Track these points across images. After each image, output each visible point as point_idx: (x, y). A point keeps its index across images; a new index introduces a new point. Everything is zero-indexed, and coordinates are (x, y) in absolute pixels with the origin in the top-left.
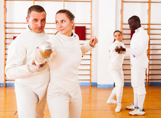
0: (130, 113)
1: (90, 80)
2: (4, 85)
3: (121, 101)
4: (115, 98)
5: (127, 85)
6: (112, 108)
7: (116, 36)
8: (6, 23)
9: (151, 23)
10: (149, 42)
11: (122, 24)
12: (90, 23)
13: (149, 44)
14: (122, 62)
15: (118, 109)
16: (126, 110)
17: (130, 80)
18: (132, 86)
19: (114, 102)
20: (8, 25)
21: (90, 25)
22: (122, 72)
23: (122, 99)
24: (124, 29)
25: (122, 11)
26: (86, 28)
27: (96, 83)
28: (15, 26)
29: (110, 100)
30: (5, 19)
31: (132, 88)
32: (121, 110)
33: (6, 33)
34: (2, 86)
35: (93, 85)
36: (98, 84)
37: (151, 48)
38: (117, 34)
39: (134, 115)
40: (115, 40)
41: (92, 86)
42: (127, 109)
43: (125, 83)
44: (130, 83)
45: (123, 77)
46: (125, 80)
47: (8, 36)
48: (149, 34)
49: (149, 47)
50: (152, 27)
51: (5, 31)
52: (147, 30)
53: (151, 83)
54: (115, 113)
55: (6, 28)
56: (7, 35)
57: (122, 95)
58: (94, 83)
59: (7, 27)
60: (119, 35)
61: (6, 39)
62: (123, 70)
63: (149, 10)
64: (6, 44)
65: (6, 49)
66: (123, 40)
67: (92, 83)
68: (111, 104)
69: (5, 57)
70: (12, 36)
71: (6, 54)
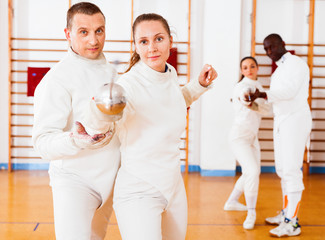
1: (186, 160)
3: (254, 206)
4: (242, 199)
5: (268, 173)
6: (236, 220)
7: (246, 68)
8: (12, 39)
9: (316, 42)
10: (311, 82)
11: (254, 43)
12: (186, 40)
13: (311, 87)
15: (249, 223)
16: (263, 224)
17: (273, 161)
19: (240, 207)
20: (16, 44)
21: (186, 46)
22: (258, 145)
23: (258, 203)
24: (257, 55)
25: (253, 16)
26: (179, 51)
27: (199, 167)
28: (31, 45)
29: (230, 204)
30: (11, 30)
32: (257, 225)
33: (12, 60)
34: (3, 168)
35: (192, 170)
36: (203, 167)
37: (314, 95)
41: (189, 173)
43: (262, 168)
44: (274, 168)
45: (259, 155)
46: (262, 161)
47: (16, 66)
48: (311, 66)
49: (310, 92)
50: (317, 50)
51: (11, 55)
52: (306, 58)
53: (314, 168)
54: (242, 232)
55: (12, 50)
56: (15, 63)
57: (256, 194)
58: (194, 167)
59: (15, 47)
61: (12, 71)
62: (260, 140)
63: (312, 15)
64: (12, 82)
65: (12, 93)
66: (259, 78)
67: (190, 166)
68: (233, 212)
69: (11, 109)
70: (25, 67)
71: (12, 104)
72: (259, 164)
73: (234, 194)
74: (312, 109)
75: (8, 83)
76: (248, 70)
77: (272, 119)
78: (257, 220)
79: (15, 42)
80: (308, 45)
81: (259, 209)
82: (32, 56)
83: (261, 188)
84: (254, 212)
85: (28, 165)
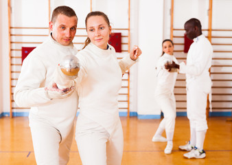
0: (186, 155)
1: (128, 108)
2: (10, 115)
3: (172, 139)
4: (164, 134)
5: (181, 116)
6: (160, 148)
7: (166, 47)
8: (11, 28)
9: (213, 28)
12: (127, 28)
14: (174, 83)
15: (168, 150)
16: (178, 150)
17: (186, 108)
18: (189, 117)
19: (163, 139)
21: (127, 31)
22: (174, 98)
23: (174, 136)
24: (174, 37)
25: (172, 11)
26: (122, 35)
27: (136, 113)
28: (24, 32)
30: (10, 22)
31: (189, 120)
32: (173, 151)
33: (11, 43)
34: (7, 115)
35: (132, 115)
36: (139, 113)
38: (166, 44)
39: (191, 159)
40: (164, 53)
41: (130, 117)
42: (180, 150)
43: (177, 113)
44: (186, 113)
45: (175, 105)
46: (177, 108)
47: (14, 46)
50: (213, 33)
51: (11, 39)
54: (164, 156)
55: (11, 35)
56: (14, 44)
57: (173, 130)
58: (133, 113)
59: (13, 33)
60: (170, 46)
61: (11, 50)
62: (175, 94)
63: (210, 10)
64: (11, 57)
65: (12, 65)
66: (174, 53)
67: (130, 113)
68: (158, 143)
69: (11, 76)
70: (20, 47)
71: (12, 72)
72: (175, 110)
73: (159, 131)
74: (211, 73)
75: (9, 58)
76: (167, 49)
77: (185, 80)
78: (174, 147)
79: (13, 30)
80: (208, 30)
81: (175, 140)
82: (25, 39)
83: (176, 127)
84: (172, 143)
85: (23, 113)
